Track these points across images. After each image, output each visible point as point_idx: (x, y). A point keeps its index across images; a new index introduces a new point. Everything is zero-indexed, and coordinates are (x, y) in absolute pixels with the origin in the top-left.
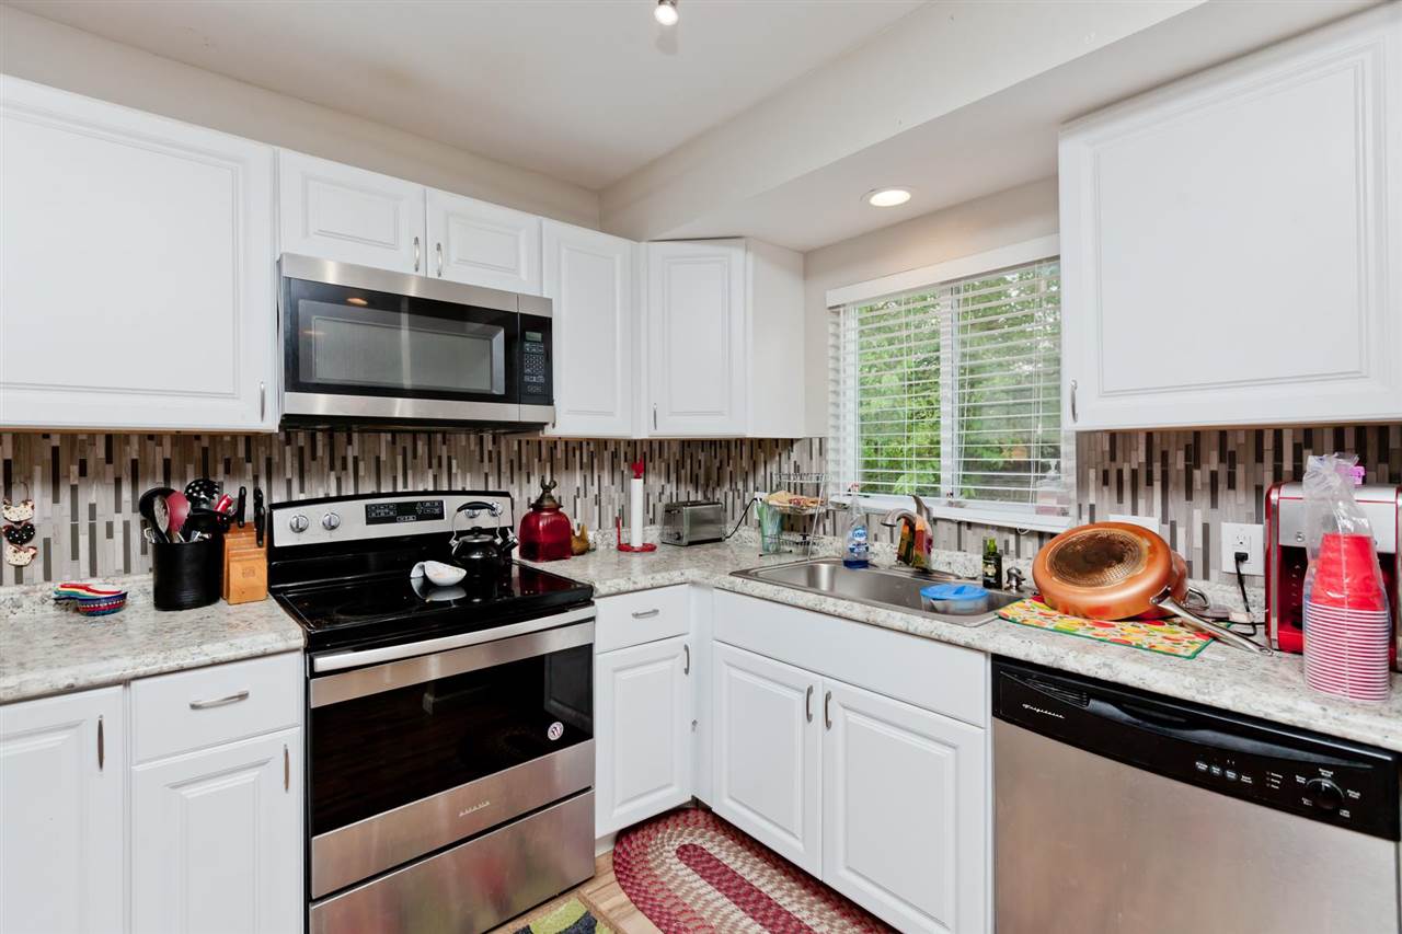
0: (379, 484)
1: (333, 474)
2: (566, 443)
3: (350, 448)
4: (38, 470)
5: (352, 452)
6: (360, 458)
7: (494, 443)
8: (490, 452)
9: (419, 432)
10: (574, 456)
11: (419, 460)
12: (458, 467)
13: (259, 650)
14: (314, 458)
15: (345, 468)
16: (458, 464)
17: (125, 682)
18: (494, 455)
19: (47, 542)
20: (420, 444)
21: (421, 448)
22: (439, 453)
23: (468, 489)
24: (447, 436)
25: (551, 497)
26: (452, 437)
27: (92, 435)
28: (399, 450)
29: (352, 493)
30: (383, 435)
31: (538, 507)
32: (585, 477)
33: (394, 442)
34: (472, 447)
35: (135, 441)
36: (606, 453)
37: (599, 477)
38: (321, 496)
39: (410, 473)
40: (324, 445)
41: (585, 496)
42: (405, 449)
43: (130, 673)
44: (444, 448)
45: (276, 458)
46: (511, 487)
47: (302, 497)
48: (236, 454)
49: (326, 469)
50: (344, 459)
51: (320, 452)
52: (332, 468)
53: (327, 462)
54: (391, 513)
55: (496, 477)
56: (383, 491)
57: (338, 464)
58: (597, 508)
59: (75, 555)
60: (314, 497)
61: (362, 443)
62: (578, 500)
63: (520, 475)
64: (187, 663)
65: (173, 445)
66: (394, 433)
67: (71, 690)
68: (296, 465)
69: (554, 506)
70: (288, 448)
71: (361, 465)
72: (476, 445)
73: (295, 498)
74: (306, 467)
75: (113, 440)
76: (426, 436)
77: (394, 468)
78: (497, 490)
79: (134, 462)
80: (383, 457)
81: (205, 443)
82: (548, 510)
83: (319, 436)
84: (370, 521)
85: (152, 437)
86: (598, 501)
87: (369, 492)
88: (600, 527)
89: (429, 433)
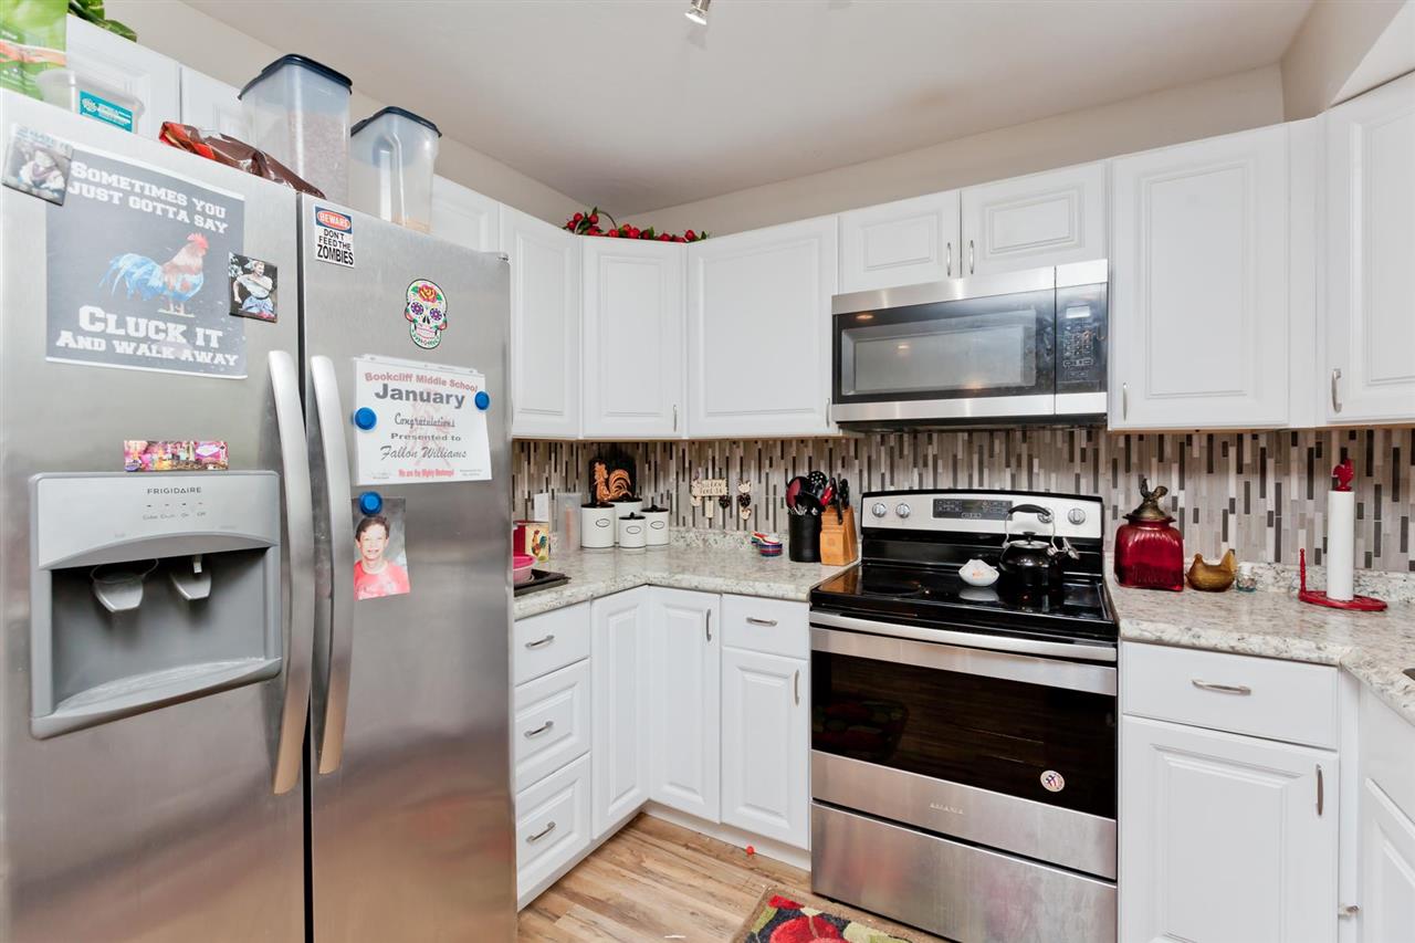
0: (955, 481)
1: (916, 470)
2: (1210, 437)
3: (930, 447)
4: (753, 463)
5: (932, 451)
6: (939, 456)
7: (1089, 438)
8: (1083, 451)
9: (997, 430)
10: (1225, 454)
11: (996, 458)
12: (1040, 467)
13: (780, 594)
14: (901, 455)
15: (926, 465)
16: (1040, 462)
17: (720, 593)
18: (1090, 454)
19: (756, 506)
20: (997, 442)
21: (998, 446)
22: (1018, 451)
23: (1053, 491)
24: (1028, 433)
25: (1156, 508)
26: (1035, 434)
27: (775, 440)
28: (976, 449)
29: (931, 488)
30: (960, 434)
31: (1135, 520)
32: (1247, 485)
33: (970, 441)
34: (1059, 445)
35: (794, 443)
36: (1294, 452)
37: (1278, 487)
38: (907, 488)
39: (986, 472)
40: (909, 445)
41: (1247, 511)
42: (981, 447)
43: (724, 588)
44: (1025, 446)
45: (874, 457)
46: (1114, 491)
47: (892, 489)
48: (848, 453)
49: (911, 466)
50: (926, 457)
51: (906, 452)
52: (915, 465)
53: (911, 460)
54: (957, 509)
55: (1092, 477)
56: (959, 488)
57: (921, 462)
58: (1271, 532)
59: (767, 518)
60: (901, 489)
61: (940, 442)
62: (1232, 518)
63: (1128, 478)
64: (744, 590)
65: (813, 447)
66: (970, 432)
67: (696, 589)
68: (888, 463)
69: (1160, 518)
70: (883, 448)
71: (940, 462)
72: (1064, 442)
73: (887, 489)
74: (896, 464)
75: (785, 443)
76: (1003, 435)
77: (971, 466)
78: (1091, 494)
79: (794, 458)
80: (960, 456)
81: (831, 445)
82: (1152, 524)
83: (906, 437)
84: (937, 514)
85: (802, 441)
86: (1274, 519)
87: (946, 488)
88: (1278, 559)
89: (1008, 432)
